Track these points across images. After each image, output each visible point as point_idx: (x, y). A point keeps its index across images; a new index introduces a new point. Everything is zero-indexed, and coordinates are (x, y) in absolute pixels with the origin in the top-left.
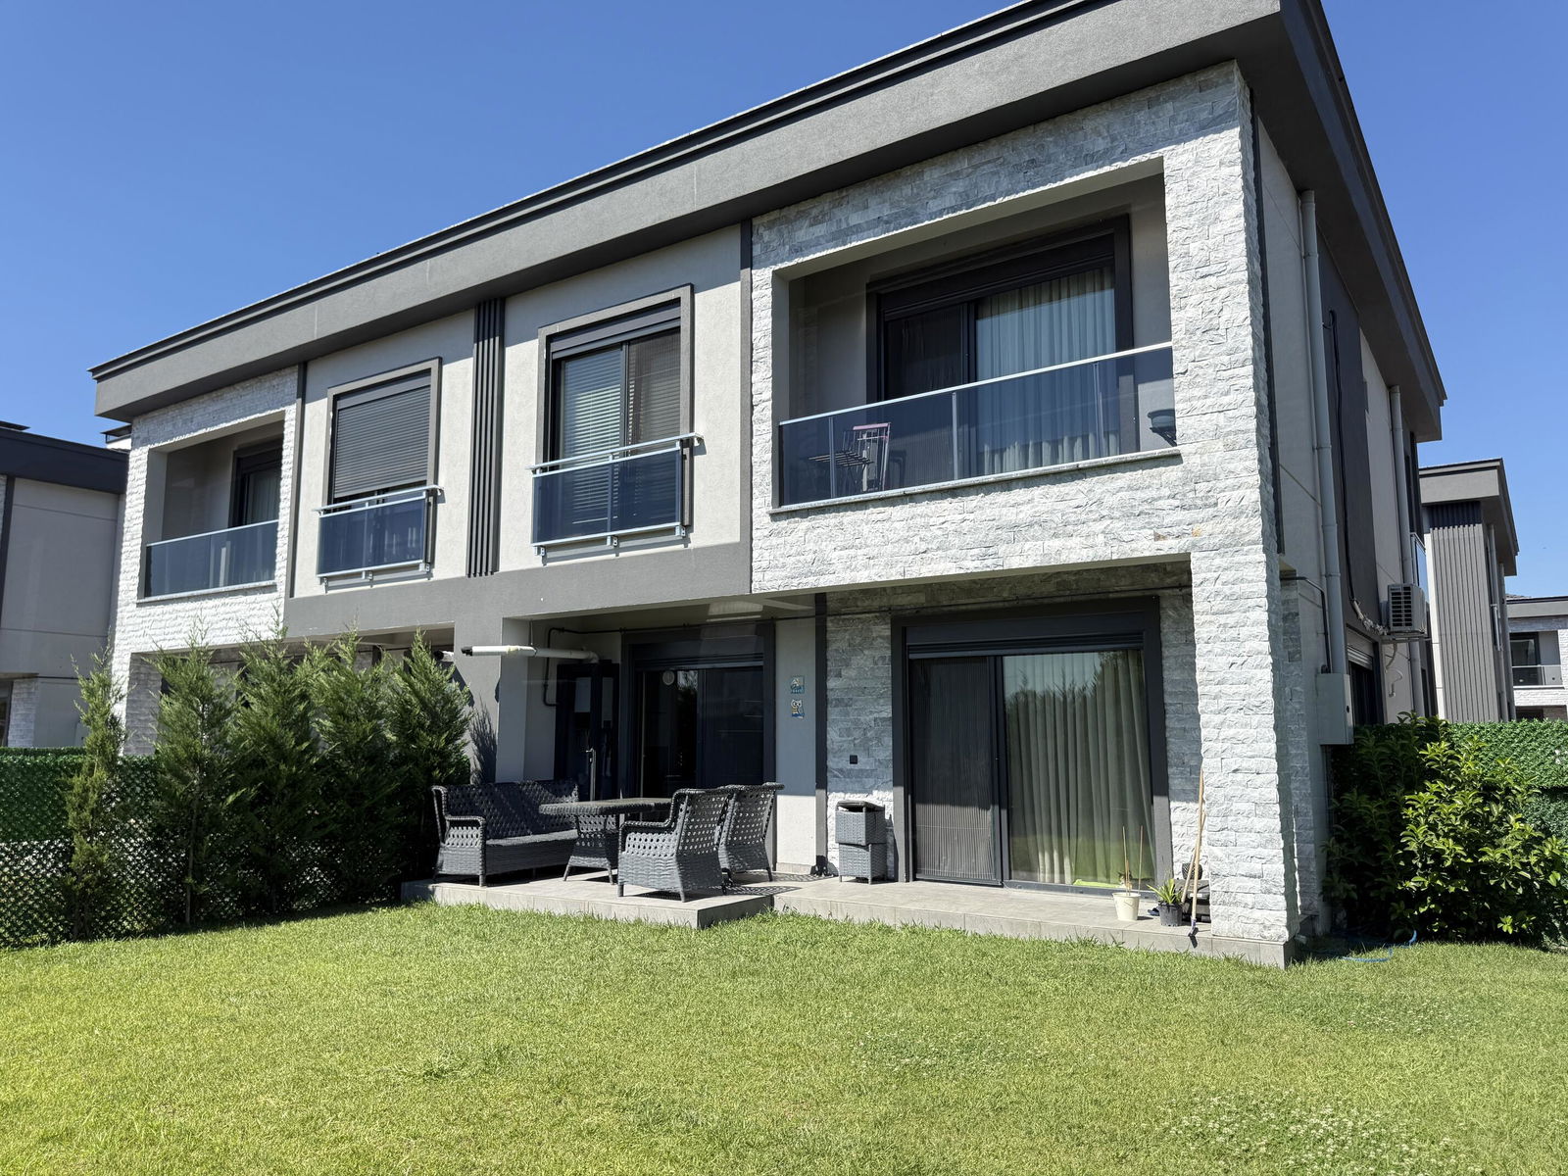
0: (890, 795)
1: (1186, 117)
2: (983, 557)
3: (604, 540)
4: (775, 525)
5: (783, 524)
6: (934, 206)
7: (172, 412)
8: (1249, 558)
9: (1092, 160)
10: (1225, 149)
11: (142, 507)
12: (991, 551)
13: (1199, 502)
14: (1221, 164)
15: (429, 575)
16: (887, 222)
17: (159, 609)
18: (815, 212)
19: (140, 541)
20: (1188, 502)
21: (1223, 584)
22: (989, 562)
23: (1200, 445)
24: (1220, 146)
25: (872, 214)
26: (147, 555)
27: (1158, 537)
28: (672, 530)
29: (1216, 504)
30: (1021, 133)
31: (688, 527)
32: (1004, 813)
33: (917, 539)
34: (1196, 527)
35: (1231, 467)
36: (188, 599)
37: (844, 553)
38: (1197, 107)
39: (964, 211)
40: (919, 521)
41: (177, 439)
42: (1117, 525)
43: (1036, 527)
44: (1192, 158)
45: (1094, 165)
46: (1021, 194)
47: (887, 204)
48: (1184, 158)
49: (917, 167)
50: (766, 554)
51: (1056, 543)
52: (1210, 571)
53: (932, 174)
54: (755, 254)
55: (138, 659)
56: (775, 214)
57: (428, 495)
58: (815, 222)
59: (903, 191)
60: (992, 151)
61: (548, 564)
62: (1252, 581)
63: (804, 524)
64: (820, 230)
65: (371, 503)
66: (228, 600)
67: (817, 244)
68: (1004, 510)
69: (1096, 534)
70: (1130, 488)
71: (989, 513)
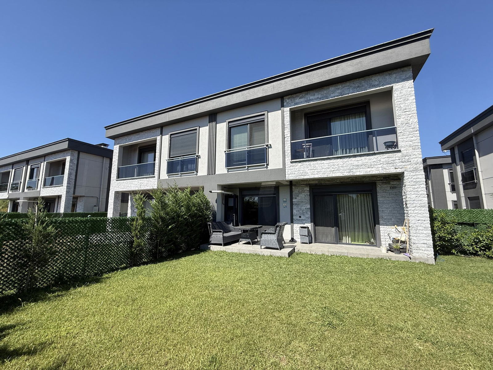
0: (310, 225)
1: (399, 77)
2: (349, 172)
3: (245, 167)
4: (292, 164)
5: (294, 164)
6: (332, 95)
7: (126, 137)
8: (420, 173)
9: (374, 86)
10: (410, 84)
11: (117, 158)
12: (351, 171)
13: (406, 161)
14: (409, 88)
15: (197, 174)
16: (320, 98)
17: (122, 181)
18: (300, 96)
19: (117, 166)
20: (403, 161)
21: (413, 179)
22: (351, 173)
23: (406, 148)
24: (408, 84)
25: (316, 97)
26: (119, 169)
27: (396, 168)
28: (264, 165)
29: (411, 161)
30: (355, 80)
31: (268, 165)
32: (338, 228)
33: (331, 168)
34: (406, 166)
35: (414, 153)
36: (131, 179)
37: (311, 171)
38: (401, 76)
39: (341, 97)
40: (332, 164)
41: (126, 143)
42: (385, 165)
43: (363, 166)
44: (401, 86)
45: (375, 87)
46: (356, 93)
47: (320, 95)
48: (399, 86)
49: (327, 87)
50: (289, 171)
51: (369, 169)
52: (410, 176)
53: (332, 88)
54: (284, 104)
55: (117, 193)
56: (290, 96)
57: (197, 157)
58: (301, 98)
59: (324, 92)
60: (348, 84)
61: (229, 173)
62: (421, 178)
63: (300, 164)
64: (302, 100)
65: (181, 158)
66: (142, 179)
67: (301, 103)
68: (354, 162)
69: (379, 167)
70: (388, 157)
71: (350, 162)
